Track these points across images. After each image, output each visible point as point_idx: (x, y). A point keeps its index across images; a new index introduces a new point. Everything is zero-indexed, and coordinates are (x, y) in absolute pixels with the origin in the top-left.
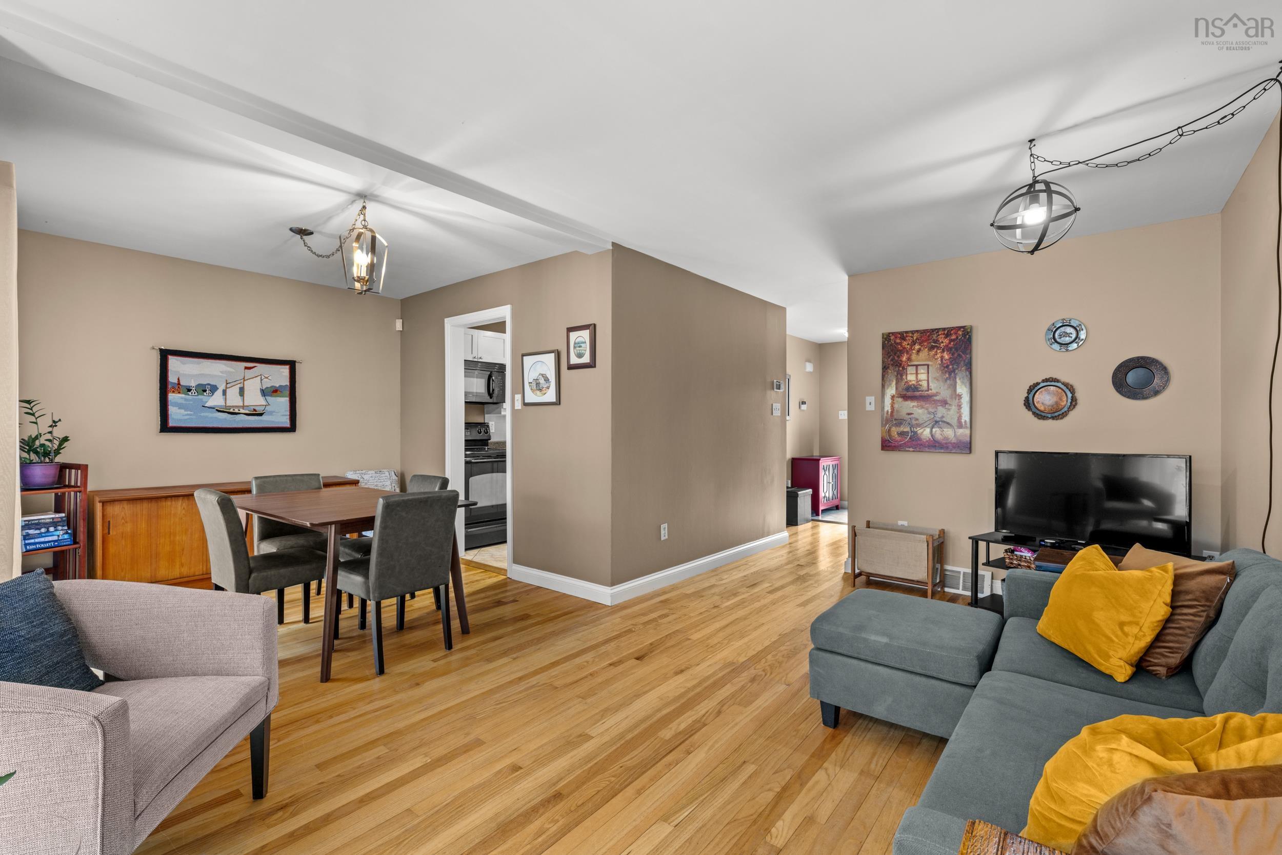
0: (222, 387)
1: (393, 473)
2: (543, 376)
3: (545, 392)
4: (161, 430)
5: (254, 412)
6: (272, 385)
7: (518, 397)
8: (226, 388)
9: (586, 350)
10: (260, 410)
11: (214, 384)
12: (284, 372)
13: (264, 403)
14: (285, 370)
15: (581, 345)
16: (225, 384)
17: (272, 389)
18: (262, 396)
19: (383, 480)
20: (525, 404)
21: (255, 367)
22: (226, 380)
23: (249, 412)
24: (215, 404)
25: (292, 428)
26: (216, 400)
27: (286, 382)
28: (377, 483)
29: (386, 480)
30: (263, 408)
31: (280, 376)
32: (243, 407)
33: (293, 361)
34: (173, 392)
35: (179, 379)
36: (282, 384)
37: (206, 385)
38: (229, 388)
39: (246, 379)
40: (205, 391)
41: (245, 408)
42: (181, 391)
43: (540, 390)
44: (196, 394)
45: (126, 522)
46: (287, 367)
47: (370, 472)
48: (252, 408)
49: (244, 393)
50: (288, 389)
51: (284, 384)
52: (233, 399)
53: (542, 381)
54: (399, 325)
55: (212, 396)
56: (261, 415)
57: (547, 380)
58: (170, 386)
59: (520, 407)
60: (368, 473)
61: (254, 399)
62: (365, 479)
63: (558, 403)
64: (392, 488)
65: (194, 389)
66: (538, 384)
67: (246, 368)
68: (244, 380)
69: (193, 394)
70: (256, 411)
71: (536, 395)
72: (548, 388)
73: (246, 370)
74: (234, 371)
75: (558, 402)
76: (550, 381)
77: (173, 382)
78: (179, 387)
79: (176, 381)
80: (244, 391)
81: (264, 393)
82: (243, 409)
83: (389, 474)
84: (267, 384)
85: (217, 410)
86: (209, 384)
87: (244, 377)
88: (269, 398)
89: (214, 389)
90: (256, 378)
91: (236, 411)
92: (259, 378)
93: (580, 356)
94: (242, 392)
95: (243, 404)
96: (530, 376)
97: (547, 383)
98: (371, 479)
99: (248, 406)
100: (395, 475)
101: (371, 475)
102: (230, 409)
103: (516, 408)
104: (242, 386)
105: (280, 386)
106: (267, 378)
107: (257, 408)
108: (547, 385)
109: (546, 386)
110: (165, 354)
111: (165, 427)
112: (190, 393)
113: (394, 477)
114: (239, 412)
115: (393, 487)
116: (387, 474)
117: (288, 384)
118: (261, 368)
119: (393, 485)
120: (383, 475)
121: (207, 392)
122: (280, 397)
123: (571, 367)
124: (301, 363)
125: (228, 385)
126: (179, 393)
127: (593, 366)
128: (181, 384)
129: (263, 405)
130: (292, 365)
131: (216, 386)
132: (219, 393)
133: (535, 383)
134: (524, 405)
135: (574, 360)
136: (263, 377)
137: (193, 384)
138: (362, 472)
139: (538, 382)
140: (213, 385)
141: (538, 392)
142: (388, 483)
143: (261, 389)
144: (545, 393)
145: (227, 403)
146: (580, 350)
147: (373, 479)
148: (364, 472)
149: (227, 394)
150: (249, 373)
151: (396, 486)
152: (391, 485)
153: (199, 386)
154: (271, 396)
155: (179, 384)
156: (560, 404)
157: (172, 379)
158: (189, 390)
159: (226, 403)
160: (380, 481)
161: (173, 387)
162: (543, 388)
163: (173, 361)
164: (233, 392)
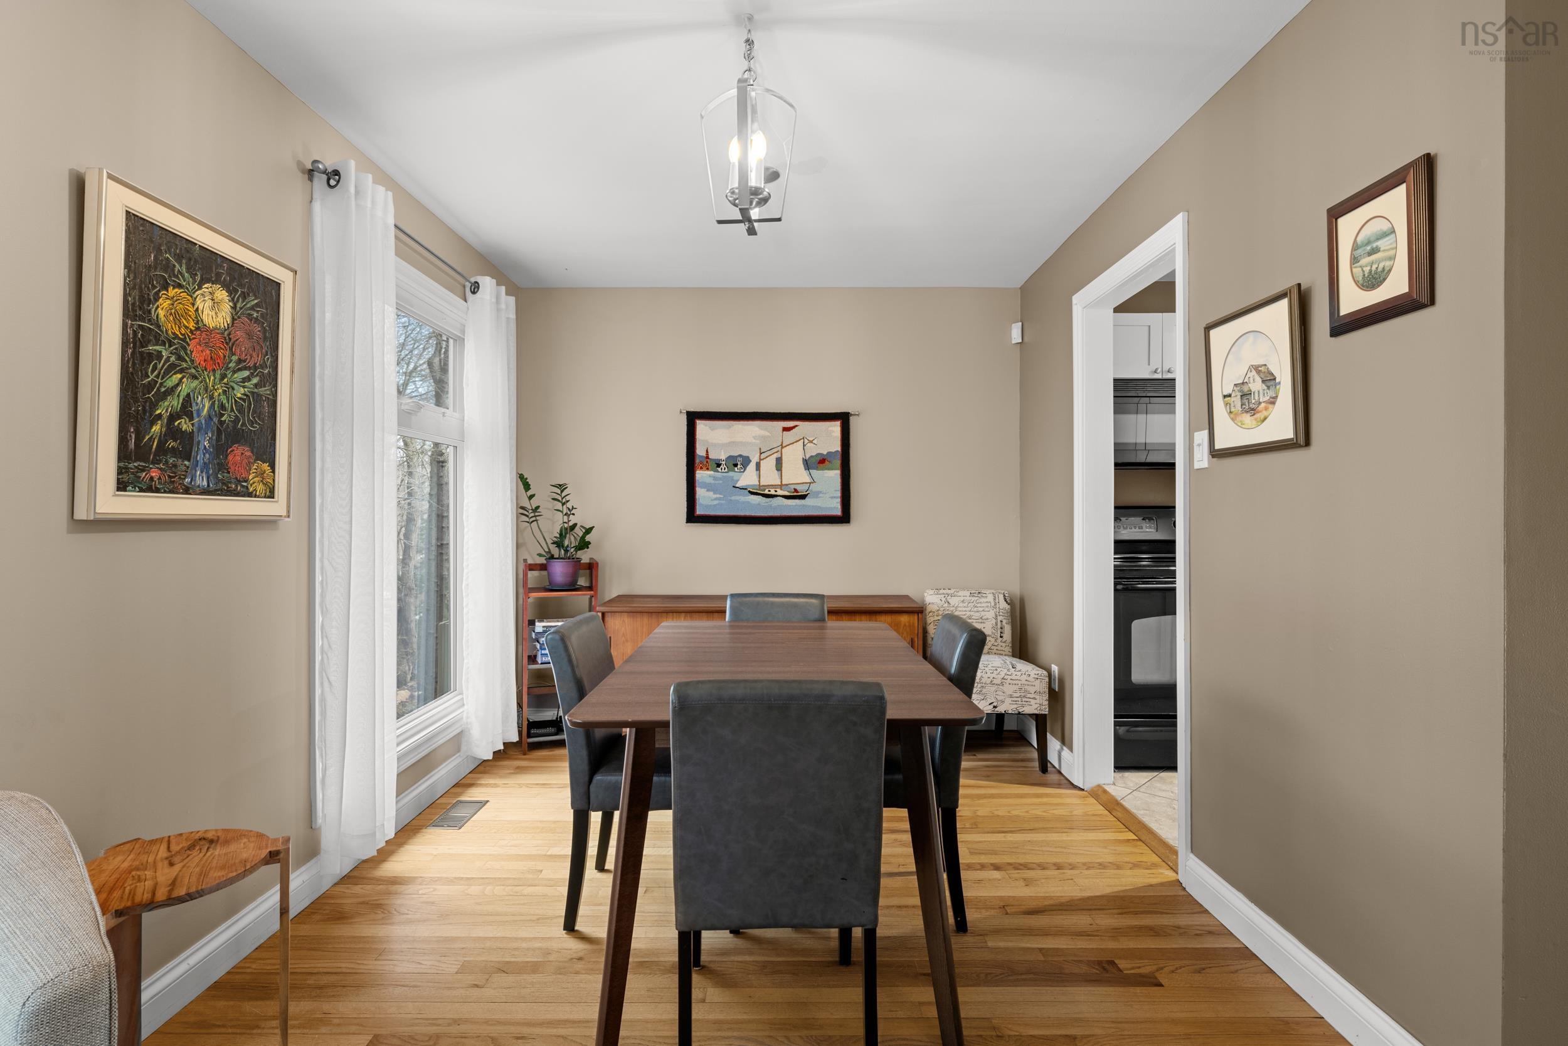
0: (754, 460)
1: (1001, 597)
2: (1259, 372)
3: (1265, 413)
4: (687, 519)
5: (795, 494)
6: (818, 452)
7: (1202, 437)
8: (760, 460)
9: (1393, 258)
10: (802, 489)
11: (747, 455)
12: (833, 431)
13: (808, 480)
14: (835, 427)
15: (1379, 243)
16: (759, 454)
17: (818, 458)
18: (805, 470)
19: (982, 609)
20: (1216, 454)
21: (797, 426)
22: (760, 449)
23: (788, 494)
24: (748, 484)
25: (845, 518)
26: (748, 478)
27: (837, 447)
28: (972, 613)
29: (987, 609)
30: (805, 487)
31: (828, 437)
32: (781, 486)
33: (846, 413)
34: (701, 468)
35: (707, 451)
36: (831, 451)
37: (737, 457)
38: (763, 459)
39: (784, 445)
40: (736, 465)
41: (783, 487)
42: (710, 467)
43: (1253, 411)
44: (726, 470)
45: (627, 641)
46: (838, 423)
47: (961, 593)
48: (793, 487)
49: (782, 467)
50: (839, 456)
51: (833, 450)
52: (769, 476)
53: (1257, 385)
54: (1016, 335)
55: (743, 472)
56: (803, 497)
57: (1269, 380)
58: (697, 461)
59: (1205, 464)
60: (959, 594)
61: (795, 474)
62: (952, 604)
63: (1302, 441)
64: (996, 624)
65: (724, 463)
66: (1246, 395)
67: (785, 429)
68: (782, 448)
69: (723, 470)
70: (798, 492)
71: (1241, 425)
72: (1273, 401)
73: (784, 432)
74: (768, 434)
75: (1304, 437)
76: (1277, 381)
77: (701, 455)
78: (707, 462)
79: (704, 454)
80: (782, 464)
81: (808, 464)
82: (781, 489)
83: (995, 599)
84: (812, 451)
85: (750, 492)
86: (740, 456)
87: (782, 442)
88: (813, 472)
89: (746, 461)
90: (797, 443)
91: (773, 492)
92: (802, 441)
93: (1372, 281)
94: (779, 463)
95: (781, 482)
96: (1224, 381)
97: (1268, 388)
98: (961, 605)
99: (787, 485)
100: (1006, 601)
101: (962, 599)
102: (764, 491)
103: (1197, 466)
104: (780, 456)
105: (829, 453)
106: (811, 442)
107: (799, 488)
108: (1271, 393)
109: (1267, 398)
110: (693, 418)
111: (693, 517)
112: (719, 469)
113: (1003, 605)
114: (776, 493)
115: (999, 623)
116: (990, 598)
117: (839, 448)
118: (804, 427)
119: (1000, 618)
120: (983, 600)
121: (739, 466)
122: (829, 469)
123: (1343, 326)
124: (858, 415)
125: (763, 456)
126: (708, 469)
127: (1425, 299)
128: (710, 457)
129: (806, 483)
130: (844, 418)
131: (748, 457)
132: (752, 467)
133: (1239, 394)
134: (1213, 456)
135: (1353, 300)
136: (806, 441)
137: (723, 456)
138: (949, 592)
139: (1245, 389)
140: (745, 456)
141: (1247, 418)
142: (991, 614)
143: (803, 459)
144: (1265, 419)
145: (761, 482)
146: (1372, 263)
147: (965, 605)
148: (952, 591)
149: (761, 469)
150: (789, 436)
151: (1004, 621)
152: (996, 619)
153: (730, 458)
154: (817, 469)
155: (707, 457)
156: (1307, 443)
157: (700, 451)
158: (719, 465)
159: (759, 481)
160: (975, 609)
161: (701, 463)
162: (1260, 403)
163: (701, 426)
164: (769, 464)
